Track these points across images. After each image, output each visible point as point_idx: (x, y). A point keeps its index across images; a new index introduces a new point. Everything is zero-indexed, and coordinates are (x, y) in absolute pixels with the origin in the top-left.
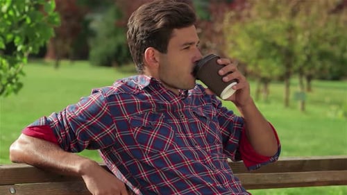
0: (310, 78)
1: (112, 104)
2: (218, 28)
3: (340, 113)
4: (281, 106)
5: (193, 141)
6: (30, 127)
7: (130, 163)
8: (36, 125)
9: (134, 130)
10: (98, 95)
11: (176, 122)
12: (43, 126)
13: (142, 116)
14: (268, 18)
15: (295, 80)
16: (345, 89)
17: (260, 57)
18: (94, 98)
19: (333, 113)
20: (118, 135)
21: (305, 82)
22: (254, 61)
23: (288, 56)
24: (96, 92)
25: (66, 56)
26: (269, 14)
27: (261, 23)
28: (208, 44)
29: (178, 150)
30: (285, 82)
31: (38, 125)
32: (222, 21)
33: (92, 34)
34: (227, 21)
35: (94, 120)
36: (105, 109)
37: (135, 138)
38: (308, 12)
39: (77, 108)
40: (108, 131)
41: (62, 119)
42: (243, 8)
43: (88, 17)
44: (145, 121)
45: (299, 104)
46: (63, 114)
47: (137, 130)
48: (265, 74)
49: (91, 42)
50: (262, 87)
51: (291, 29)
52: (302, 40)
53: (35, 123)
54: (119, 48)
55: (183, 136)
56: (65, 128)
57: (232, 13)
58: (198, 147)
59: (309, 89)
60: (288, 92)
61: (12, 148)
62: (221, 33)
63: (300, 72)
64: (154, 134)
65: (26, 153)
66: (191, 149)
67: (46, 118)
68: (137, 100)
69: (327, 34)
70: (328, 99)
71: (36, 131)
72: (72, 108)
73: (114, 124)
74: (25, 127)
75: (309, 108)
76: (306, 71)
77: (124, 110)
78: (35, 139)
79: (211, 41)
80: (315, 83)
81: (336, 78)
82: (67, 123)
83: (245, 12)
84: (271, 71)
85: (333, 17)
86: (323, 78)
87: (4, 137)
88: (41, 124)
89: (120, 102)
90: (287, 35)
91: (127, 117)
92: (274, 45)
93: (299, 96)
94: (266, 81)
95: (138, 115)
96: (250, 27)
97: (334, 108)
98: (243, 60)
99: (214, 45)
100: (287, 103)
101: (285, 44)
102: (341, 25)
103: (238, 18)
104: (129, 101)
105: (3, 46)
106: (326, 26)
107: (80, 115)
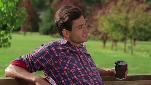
0: (135, 40)
1: (50, 49)
2: (95, 18)
3: (148, 55)
4: (122, 52)
5: (85, 65)
6: (14, 61)
7: (57, 76)
8: (16, 60)
9: (59, 60)
10: (44, 46)
11: (78, 57)
12: (19, 60)
13: (63, 54)
14: (117, 14)
15: (129, 41)
16: (150, 44)
17: (113, 30)
18: (42, 47)
19: (145, 55)
20: (53, 63)
21: (133, 41)
22: (111, 33)
23: (125, 30)
24: (42, 45)
25: (29, 30)
26: (117, 12)
27: (114, 15)
28: (91, 25)
29: (79, 69)
30: (124, 42)
31: (18, 60)
32: (97, 15)
33: (40, 21)
34: (99, 15)
35: (42, 57)
36: (47, 52)
37: (60, 64)
38: (134, 11)
39: (35, 52)
40: (49, 61)
41: (28, 57)
42: (106, 10)
43: (38, 13)
44: (65, 56)
45: (130, 51)
46: (28, 55)
47: (61, 60)
48: (115, 38)
49: (40, 24)
50: (114, 44)
51: (127, 19)
52: (132, 23)
53: (16, 59)
54: (52, 27)
55: (81, 63)
56: (29, 61)
57: (101, 11)
58: (87, 68)
59: (135, 44)
60: (125, 46)
61: (6, 70)
62: (96, 20)
63: (131, 37)
64: (68, 62)
65: (12, 72)
66: (84, 69)
67: (21, 57)
68: (61, 48)
69: (142, 21)
70: (143, 49)
71: (17, 63)
72: (33, 52)
73: (51, 58)
74: (12, 61)
75: (134, 53)
76: (133, 36)
77: (55, 52)
78: (16, 66)
79: (92, 23)
80: (137, 42)
81: (146, 40)
82: (30, 59)
83: (107, 11)
84: (118, 37)
85: (145, 13)
86: (140, 40)
87: (2, 66)
88: (19, 59)
89: (53, 49)
90: (125, 21)
91: (57, 55)
92: (119, 25)
93: (130, 48)
94: (115, 41)
95: (61, 54)
96: (109, 17)
97: (145, 53)
98: (106, 32)
99: (93, 26)
100: (125, 51)
101: (124, 25)
102: (149, 17)
103: (104, 13)
104: (57, 48)
105: (1, 26)
106: (142, 17)
107: (36, 55)
